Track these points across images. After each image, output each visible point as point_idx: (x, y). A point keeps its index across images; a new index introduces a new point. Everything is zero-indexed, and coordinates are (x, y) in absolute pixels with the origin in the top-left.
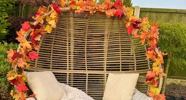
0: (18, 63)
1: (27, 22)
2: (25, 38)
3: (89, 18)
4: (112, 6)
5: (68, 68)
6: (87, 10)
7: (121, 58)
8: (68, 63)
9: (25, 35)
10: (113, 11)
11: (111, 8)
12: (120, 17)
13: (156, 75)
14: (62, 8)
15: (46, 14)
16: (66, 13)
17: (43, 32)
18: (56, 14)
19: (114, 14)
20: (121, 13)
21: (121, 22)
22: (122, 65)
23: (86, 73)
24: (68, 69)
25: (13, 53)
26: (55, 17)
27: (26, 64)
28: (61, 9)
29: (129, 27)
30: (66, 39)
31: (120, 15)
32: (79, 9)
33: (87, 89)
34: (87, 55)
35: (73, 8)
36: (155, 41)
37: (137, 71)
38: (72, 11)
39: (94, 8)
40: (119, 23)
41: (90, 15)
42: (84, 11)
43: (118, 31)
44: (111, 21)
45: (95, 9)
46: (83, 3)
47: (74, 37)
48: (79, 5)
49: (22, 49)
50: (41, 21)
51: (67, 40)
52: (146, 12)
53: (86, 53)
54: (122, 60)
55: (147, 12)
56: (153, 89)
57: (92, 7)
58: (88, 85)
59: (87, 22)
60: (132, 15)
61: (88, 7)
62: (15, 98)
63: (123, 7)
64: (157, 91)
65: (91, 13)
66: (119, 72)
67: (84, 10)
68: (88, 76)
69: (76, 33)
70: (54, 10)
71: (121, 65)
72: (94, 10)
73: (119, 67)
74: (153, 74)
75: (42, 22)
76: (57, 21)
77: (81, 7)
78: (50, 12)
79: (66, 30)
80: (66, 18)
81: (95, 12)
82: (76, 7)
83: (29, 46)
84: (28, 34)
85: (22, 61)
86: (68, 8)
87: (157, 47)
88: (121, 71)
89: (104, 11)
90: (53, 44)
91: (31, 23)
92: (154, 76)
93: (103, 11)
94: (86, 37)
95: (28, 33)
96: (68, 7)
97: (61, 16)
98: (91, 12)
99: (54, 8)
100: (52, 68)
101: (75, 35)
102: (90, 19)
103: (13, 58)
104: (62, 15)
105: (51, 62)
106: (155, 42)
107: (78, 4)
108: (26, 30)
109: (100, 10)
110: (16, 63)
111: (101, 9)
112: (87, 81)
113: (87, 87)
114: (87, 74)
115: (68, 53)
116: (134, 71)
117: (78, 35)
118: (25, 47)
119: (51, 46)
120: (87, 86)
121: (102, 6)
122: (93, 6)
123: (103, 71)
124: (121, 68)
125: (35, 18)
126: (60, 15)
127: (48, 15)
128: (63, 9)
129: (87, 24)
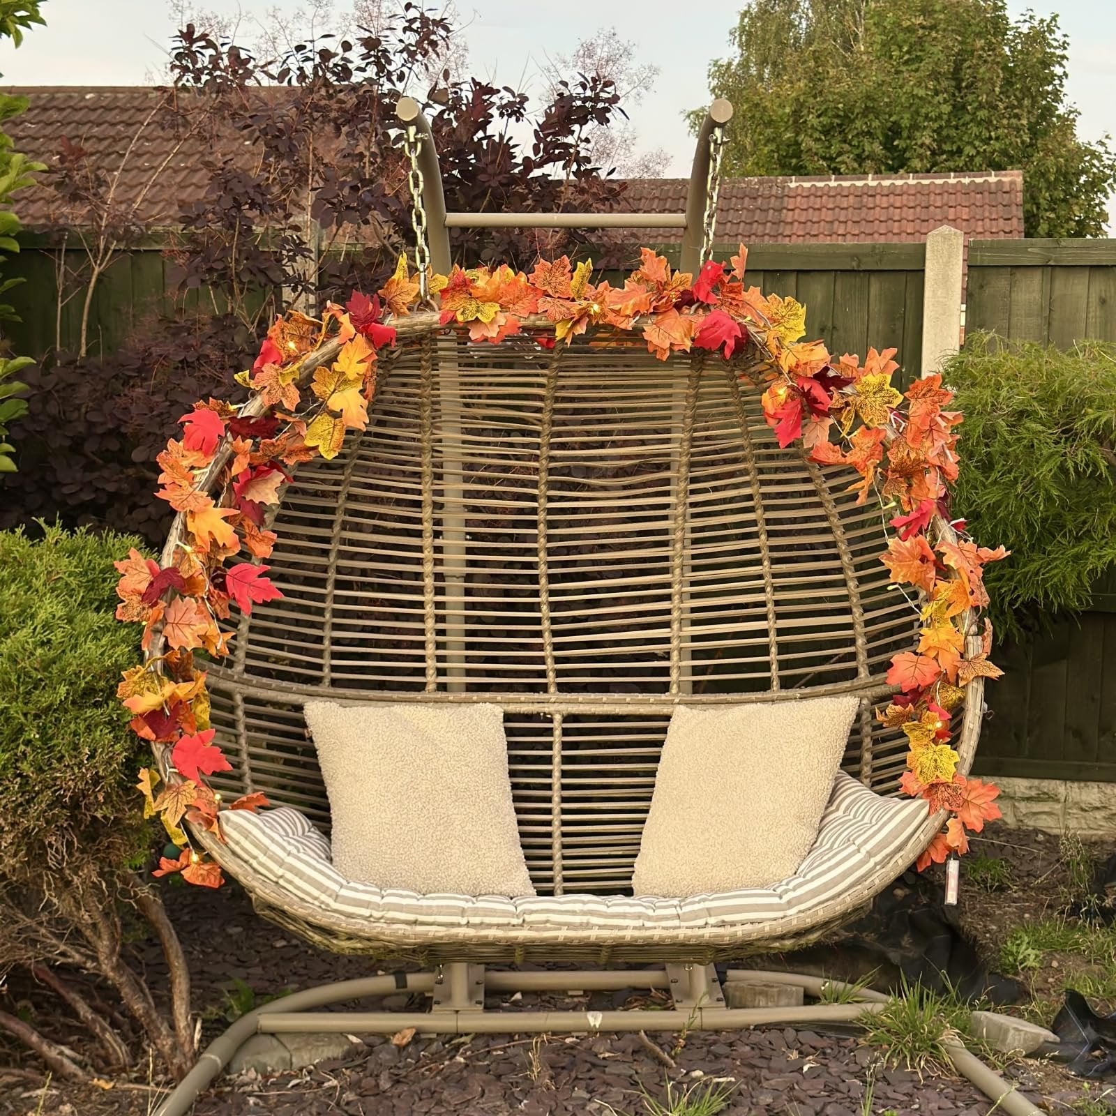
0: (169, 628)
1: (207, 402)
2: (202, 490)
3: (555, 365)
4: (684, 293)
5: (431, 679)
6: (538, 323)
7: (770, 606)
8: (430, 651)
9: (202, 476)
10: (686, 325)
11: (678, 307)
12: (727, 353)
13: (938, 674)
14: (400, 314)
15: (314, 355)
16: (420, 341)
17: (291, 453)
18: (370, 351)
19: (693, 340)
20: (732, 329)
21: (744, 380)
22: (783, 648)
23: (547, 708)
24: (431, 687)
25: (147, 571)
26: (362, 368)
27: (213, 628)
28: (391, 321)
29: (784, 406)
30: (419, 492)
31: (725, 342)
32: (493, 322)
33: (556, 810)
34: (552, 593)
35: (460, 318)
36: (932, 479)
37: (871, 679)
38: (455, 329)
39: (575, 307)
40: (737, 386)
41: (559, 347)
42: (525, 329)
43: (738, 430)
44: (689, 376)
45: (585, 313)
46: (515, 283)
47: (467, 480)
48: (494, 299)
49: (188, 549)
50: (284, 394)
51: (426, 497)
52: (1019, 275)
53: (543, 581)
54: (779, 616)
55: (1029, 272)
56: (920, 750)
57: (568, 303)
58: (564, 787)
59: (541, 385)
60: (799, 341)
61: (543, 304)
62: (159, 813)
63: (745, 296)
64: (944, 758)
65: (564, 339)
66: (767, 695)
67: (523, 323)
68: (566, 732)
69: (481, 455)
70: (353, 331)
71: (773, 650)
72: (578, 322)
73: (766, 667)
74: (926, 669)
75: (292, 399)
76: (370, 389)
77: (504, 308)
78: (335, 342)
79: (419, 440)
80: (418, 368)
81: (581, 330)
82: (478, 311)
83: (226, 534)
84: (217, 470)
85: (192, 615)
86: (431, 318)
87: (949, 515)
88: (775, 691)
89: (632, 322)
90: (337, 528)
91: (232, 408)
92: (929, 681)
93: (629, 325)
94: (543, 477)
95: (216, 463)
96: (433, 310)
97: (390, 361)
98: (560, 333)
99: (352, 320)
100: (334, 683)
101: (470, 467)
102: (560, 369)
103: (150, 597)
104: (395, 355)
105: (327, 642)
106: (934, 488)
107: (485, 290)
108: (206, 448)
109: (611, 318)
110: (159, 626)
111: (617, 312)
112: (557, 760)
113: (556, 799)
114: (558, 718)
115: (429, 582)
116: (856, 682)
117: (488, 467)
118: (208, 539)
119: (327, 540)
120: (556, 794)
121: (625, 298)
122: (573, 300)
123: (663, 697)
124: (774, 673)
125: (252, 377)
126: (385, 353)
127: (321, 360)
128: (403, 321)
129: (540, 398)
